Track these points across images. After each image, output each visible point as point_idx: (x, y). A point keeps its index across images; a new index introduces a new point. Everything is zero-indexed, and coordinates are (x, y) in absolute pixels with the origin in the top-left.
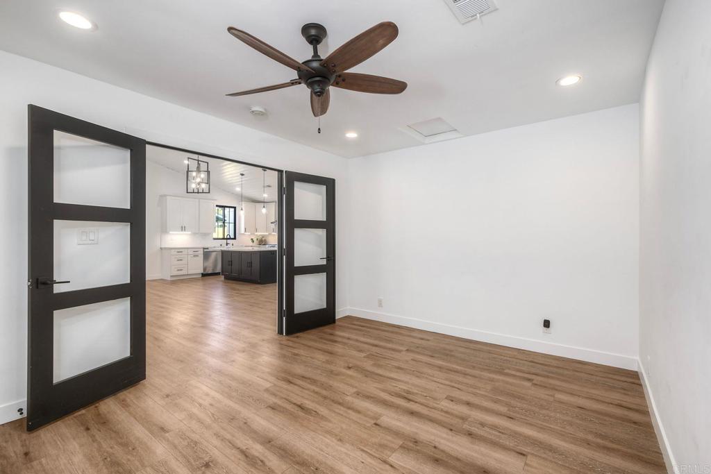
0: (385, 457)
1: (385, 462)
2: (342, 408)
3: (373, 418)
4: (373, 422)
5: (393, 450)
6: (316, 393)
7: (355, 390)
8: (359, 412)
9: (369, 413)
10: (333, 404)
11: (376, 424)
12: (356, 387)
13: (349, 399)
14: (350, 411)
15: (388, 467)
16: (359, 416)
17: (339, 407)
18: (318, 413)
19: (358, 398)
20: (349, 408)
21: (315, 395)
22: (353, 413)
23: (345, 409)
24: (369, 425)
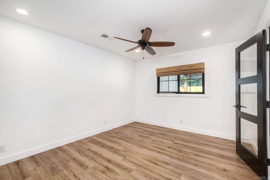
0: (125, 149)
1: (125, 148)
2: (138, 163)
3: (126, 159)
4: (126, 158)
5: (122, 150)
6: (152, 172)
7: (131, 174)
8: (131, 161)
9: (127, 161)
10: (142, 165)
11: (125, 157)
12: (131, 175)
13: (135, 168)
14: (134, 162)
15: (125, 147)
16: (131, 160)
17: (139, 164)
18: (147, 161)
19: (130, 168)
20: (135, 163)
21: (152, 170)
22: (133, 161)
23: (136, 162)
24: (128, 157)
